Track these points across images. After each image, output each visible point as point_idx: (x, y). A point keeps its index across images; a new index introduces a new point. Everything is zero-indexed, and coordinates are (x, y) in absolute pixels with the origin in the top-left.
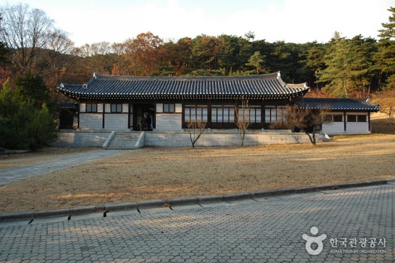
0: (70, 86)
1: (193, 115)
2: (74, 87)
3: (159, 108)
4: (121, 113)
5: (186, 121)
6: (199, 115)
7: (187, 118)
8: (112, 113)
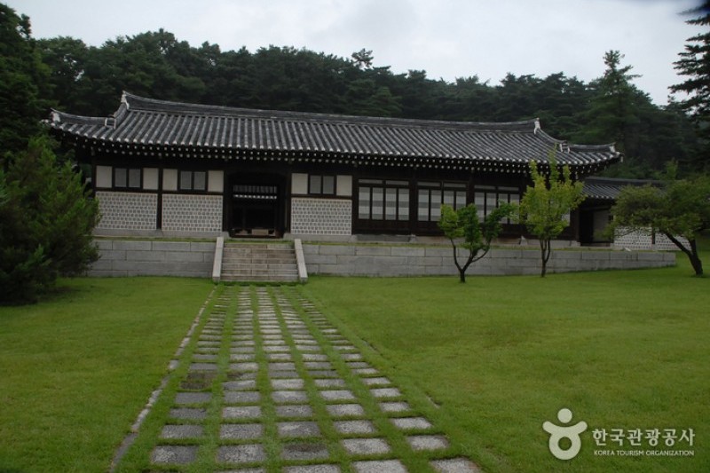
0: (74, 121)
1: (378, 204)
2: (84, 122)
3: (299, 184)
4: (205, 192)
5: (360, 217)
6: (390, 203)
7: (363, 211)
8: (180, 191)
